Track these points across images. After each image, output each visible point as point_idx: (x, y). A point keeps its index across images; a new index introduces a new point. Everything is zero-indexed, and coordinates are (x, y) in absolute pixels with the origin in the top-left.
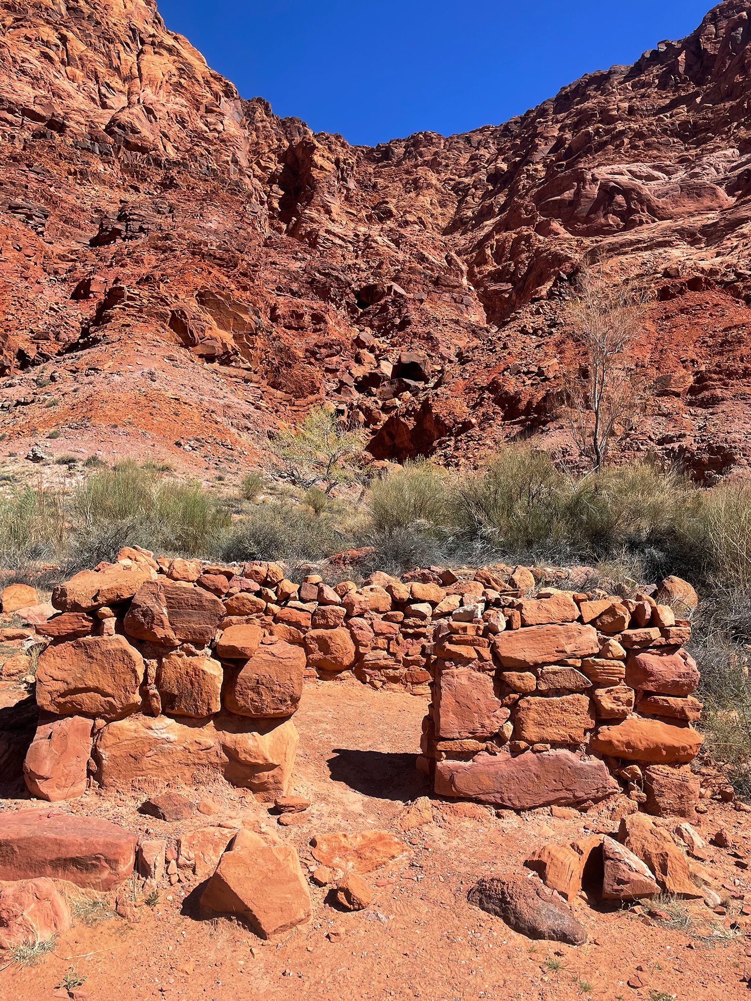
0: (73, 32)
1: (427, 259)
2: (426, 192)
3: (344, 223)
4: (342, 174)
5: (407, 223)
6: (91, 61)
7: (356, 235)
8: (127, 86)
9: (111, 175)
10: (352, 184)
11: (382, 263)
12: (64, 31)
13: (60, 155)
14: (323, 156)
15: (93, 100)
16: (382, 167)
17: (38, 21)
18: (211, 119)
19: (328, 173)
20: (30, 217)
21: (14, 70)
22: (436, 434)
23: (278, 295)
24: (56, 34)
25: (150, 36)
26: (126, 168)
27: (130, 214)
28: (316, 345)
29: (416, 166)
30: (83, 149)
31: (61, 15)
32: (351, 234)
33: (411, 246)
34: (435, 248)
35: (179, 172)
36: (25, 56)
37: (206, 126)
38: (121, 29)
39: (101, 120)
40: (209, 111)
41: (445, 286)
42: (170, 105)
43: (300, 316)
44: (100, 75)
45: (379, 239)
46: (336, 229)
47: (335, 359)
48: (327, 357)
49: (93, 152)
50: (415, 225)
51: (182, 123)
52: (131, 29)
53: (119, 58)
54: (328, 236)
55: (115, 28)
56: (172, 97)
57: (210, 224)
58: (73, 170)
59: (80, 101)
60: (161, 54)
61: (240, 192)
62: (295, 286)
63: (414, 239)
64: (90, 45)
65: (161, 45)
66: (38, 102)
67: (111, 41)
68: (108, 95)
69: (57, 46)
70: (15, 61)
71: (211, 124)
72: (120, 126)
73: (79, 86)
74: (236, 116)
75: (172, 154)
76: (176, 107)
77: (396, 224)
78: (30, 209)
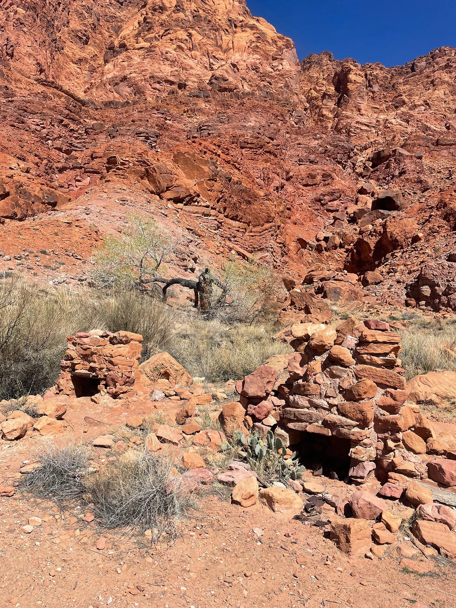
0: (195, 30)
1: (430, 128)
2: (440, 87)
3: (370, 115)
4: (369, 83)
5: (415, 106)
6: (205, 45)
7: (378, 121)
8: (226, 55)
9: (209, 109)
10: (376, 88)
11: (395, 137)
12: (191, 31)
13: (181, 102)
14: (356, 74)
15: (206, 67)
16: (408, 77)
17: (177, 28)
18: (275, 63)
19: (359, 85)
20: (147, 138)
21: (162, 59)
22: (391, 248)
23: (300, 165)
24: (186, 34)
25: (240, 22)
26: (218, 103)
27: (203, 126)
28: (322, 194)
29: (434, 71)
30: (194, 96)
31: (190, 22)
32: (375, 121)
33: (418, 121)
34: (436, 120)
35: (248, 99)
36: (167, 49)
37: (272, 68)
38: (224, 22)
39: (206, 78)
40: (274, 59)
41: (443, 145)
42: (248, 61)
43: (313, 177)
44: (210, 52)
45: (393, 121)
46: (364, 120)
47: (335, 203)
48: (330, 201)
49: (199, 97)
50: (422, 107)
51: (256, 69)
52: (229, 20)
53: (222, 39)
54: (357, 126)
55: (220, 22)
56: (251, 55)
57: (250, 123)
58: (186, 110)
59: (198, 70)
60: (246, 31)
61: (288, 104)
62: (312, 157)
63: (419, 116)
64: (205, 35)
65: (246, 25)
66: (172, 74)
67: (217, 30)
68: (214, 63)
69: (186, 40)
70: (162, 54)
71: (275, 67)
72: (216, 79)
73: (198, 61)
74: (293, 59)
75: (247, 89)
76: (252, 61)
77: (407, 108)
78: (147, 133)
